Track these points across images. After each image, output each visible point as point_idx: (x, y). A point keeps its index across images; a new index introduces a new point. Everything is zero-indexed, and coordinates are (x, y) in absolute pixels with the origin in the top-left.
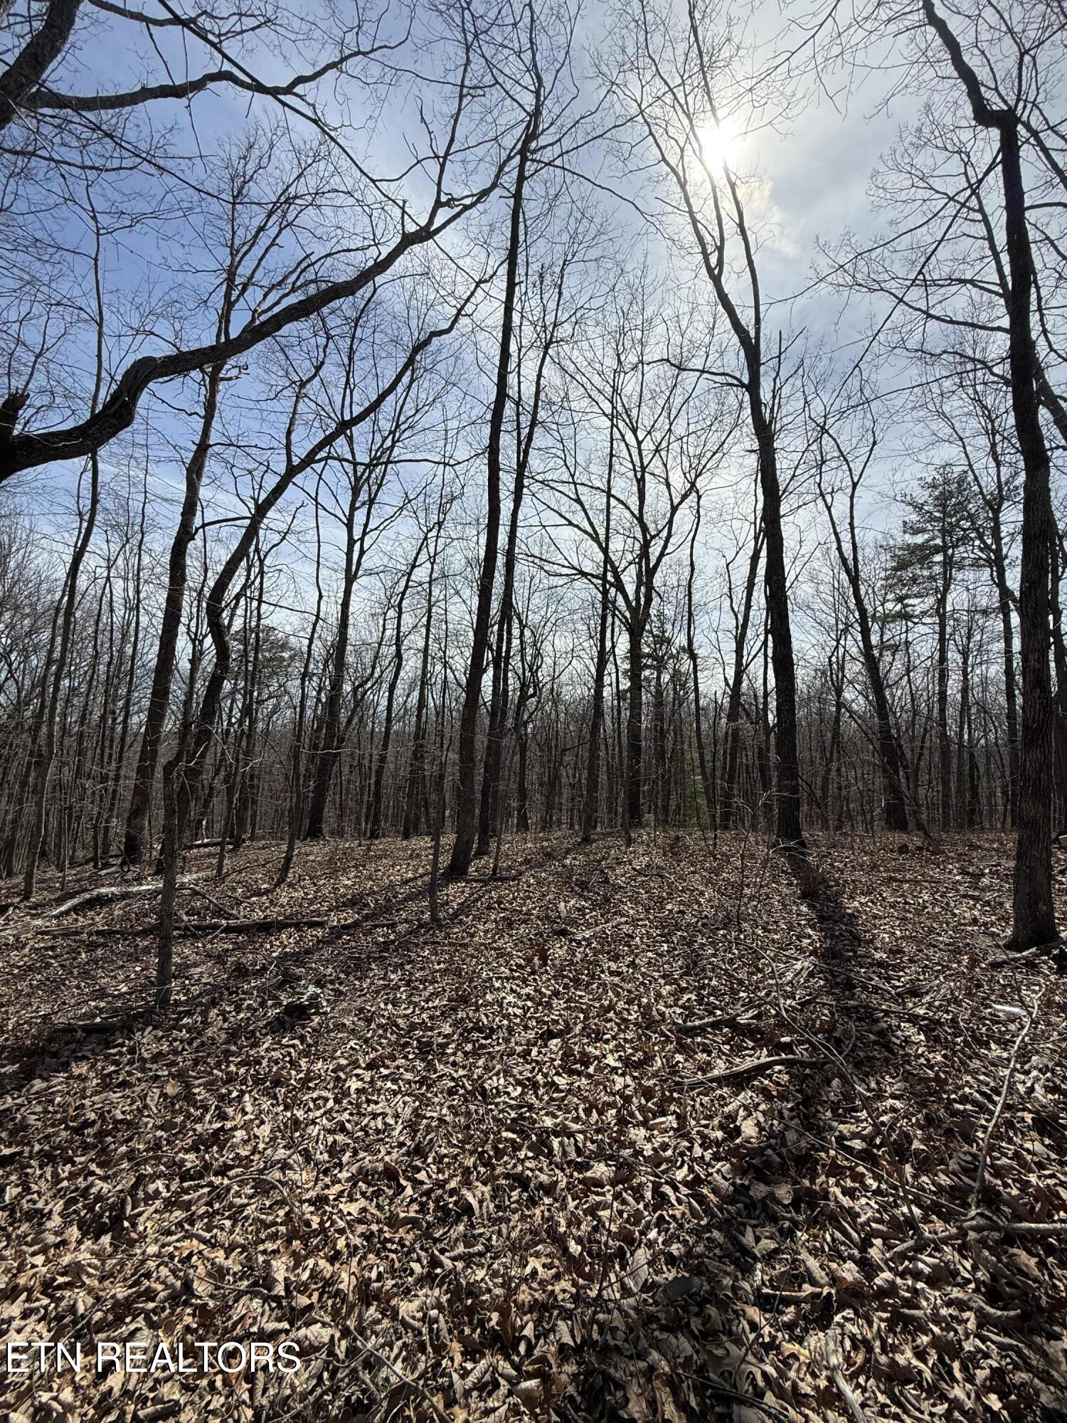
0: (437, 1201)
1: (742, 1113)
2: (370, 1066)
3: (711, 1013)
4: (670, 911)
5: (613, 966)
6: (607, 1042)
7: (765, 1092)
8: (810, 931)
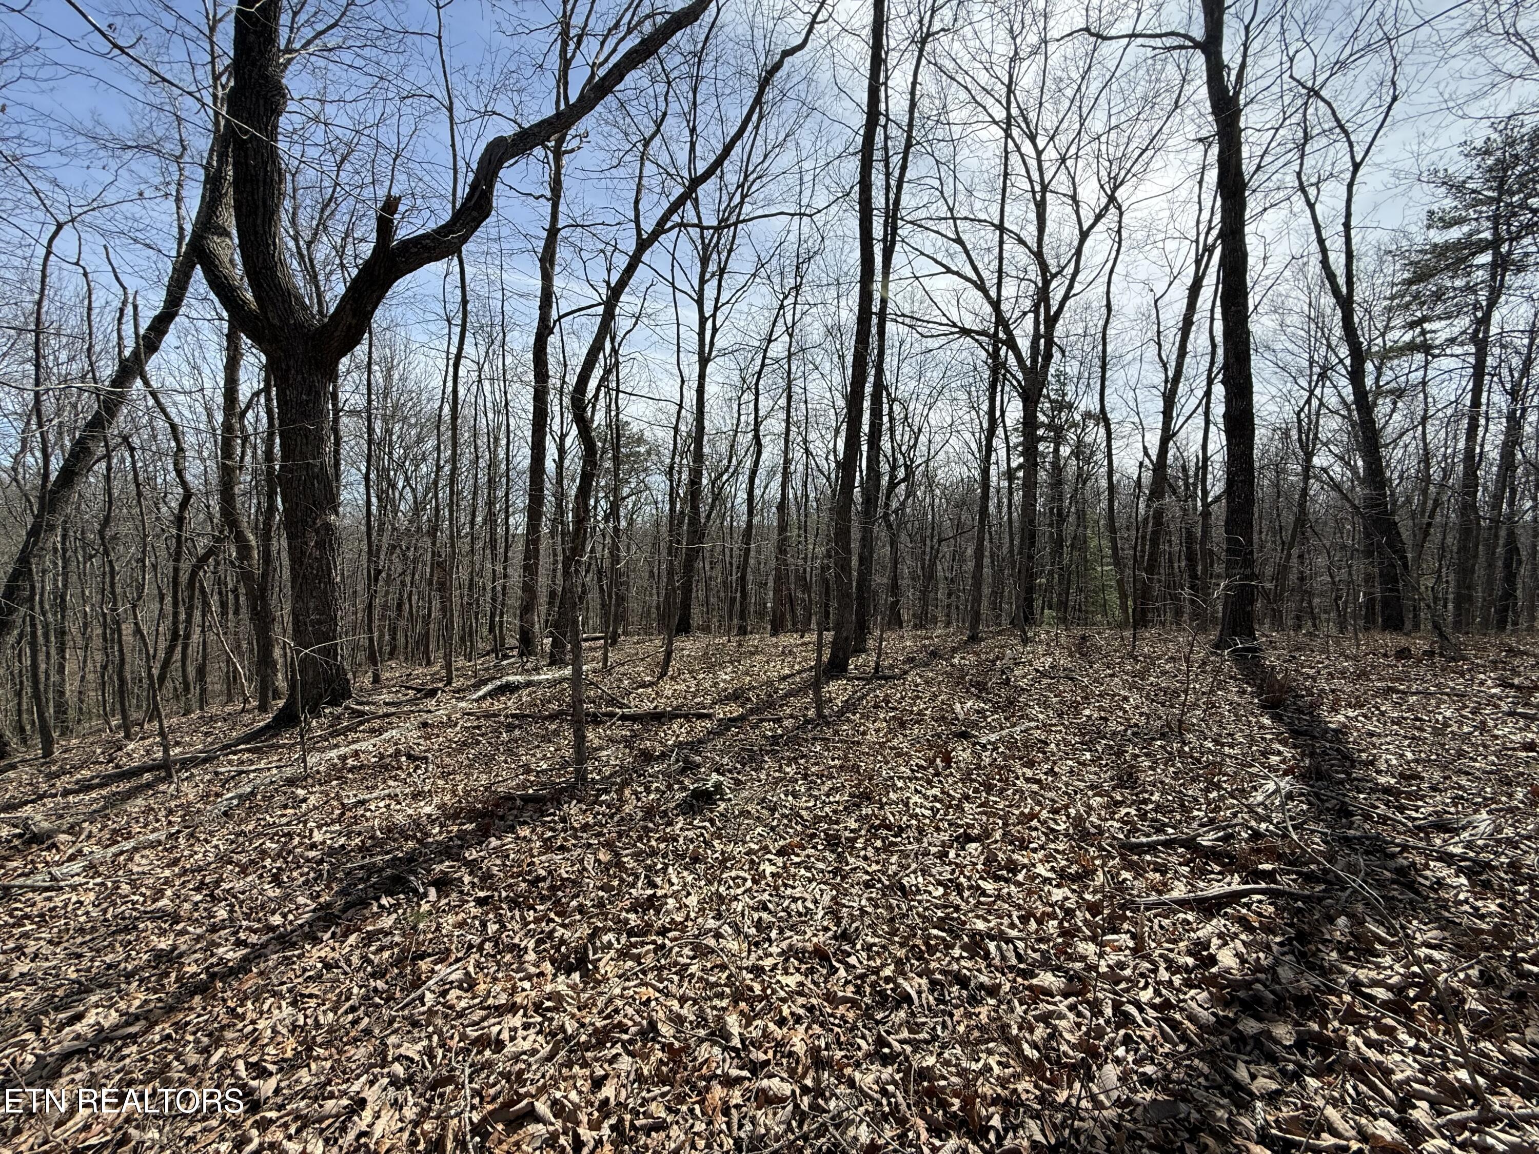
0: (873, 985)
1: (1215, 941)
2: (781, 853)
3: (1160, 830)
4: (1089, 717)
5: (1029, 773)
6: (1035, 851)
7: (1244, 922)
8: (1277, 746)
